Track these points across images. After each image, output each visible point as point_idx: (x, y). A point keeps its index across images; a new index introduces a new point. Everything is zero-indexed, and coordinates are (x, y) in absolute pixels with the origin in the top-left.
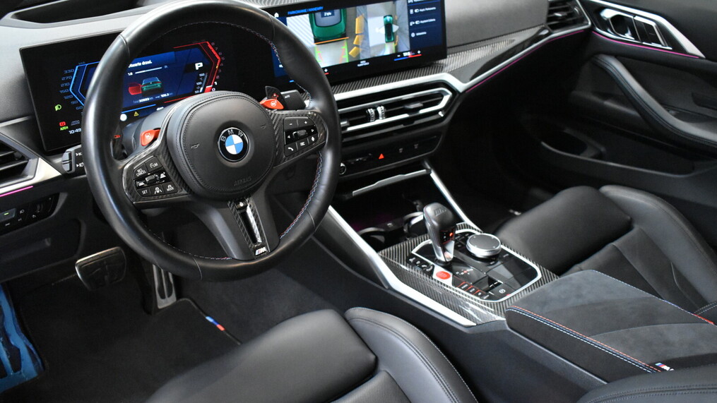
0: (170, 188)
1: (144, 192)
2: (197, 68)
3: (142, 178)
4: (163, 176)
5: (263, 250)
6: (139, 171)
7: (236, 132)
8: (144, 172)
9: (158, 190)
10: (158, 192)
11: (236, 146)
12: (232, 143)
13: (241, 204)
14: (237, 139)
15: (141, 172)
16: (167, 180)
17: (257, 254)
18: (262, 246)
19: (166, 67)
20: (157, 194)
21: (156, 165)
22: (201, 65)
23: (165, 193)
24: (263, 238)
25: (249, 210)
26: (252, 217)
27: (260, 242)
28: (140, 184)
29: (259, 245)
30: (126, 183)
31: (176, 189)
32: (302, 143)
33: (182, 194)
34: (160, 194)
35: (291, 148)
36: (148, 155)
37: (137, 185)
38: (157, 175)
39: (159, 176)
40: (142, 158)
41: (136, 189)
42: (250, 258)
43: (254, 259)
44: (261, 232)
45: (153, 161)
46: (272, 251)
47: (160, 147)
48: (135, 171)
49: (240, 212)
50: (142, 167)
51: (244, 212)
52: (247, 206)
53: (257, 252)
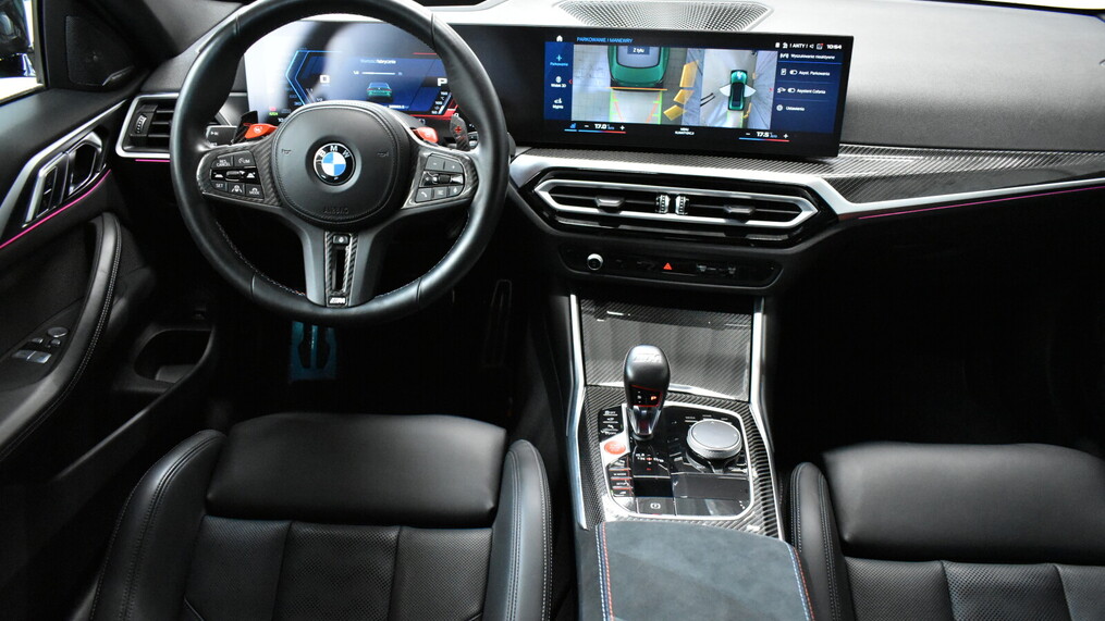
0: (255, 191)
1: (218, 186)
2: (439, 84)
3: (223, 171)
4: (251, 176)
5: (342, 300)
6: (221, 161)
7: (340, 150)
8: (228, 165)
9: (237, 189)
10: (237, 191)
11: (337, 167)
12: (330, 160)
13: (341, 240)
14: (339, 159)
15: (223, 163)
16: (256, 181)
17: (331, 302)
18: (342, 296)
19: (400, 74)
20: (235, 193)
21: (248, 161)
22: (445, 81)
23: (246, 195)
24: (349, 287)
25: (349, 250)
26: (348, 258)
27: (344, 290)
28: (217, 176)
29: (339, 293)
30: (201, 170)
31: (262, 195)
32: (440, 192)
33: (270, 204)
34: (238, 193)
35: (425, 194)
36: (244, 149)
37: (213, 175)
38: (243, 173)
39: (246, 174)
40: (235, 150)
41: (210, 179)
42: (323, 304)
43: (325, 306)
44: (350, 280)
45: (245, 157)
46: (351, 307)
47: (261, 144)
48: (216, 160)
49: (338, 248)
50: (228, 159)
51: (342, 248)
52: (348, 244)
53: (333, 300)
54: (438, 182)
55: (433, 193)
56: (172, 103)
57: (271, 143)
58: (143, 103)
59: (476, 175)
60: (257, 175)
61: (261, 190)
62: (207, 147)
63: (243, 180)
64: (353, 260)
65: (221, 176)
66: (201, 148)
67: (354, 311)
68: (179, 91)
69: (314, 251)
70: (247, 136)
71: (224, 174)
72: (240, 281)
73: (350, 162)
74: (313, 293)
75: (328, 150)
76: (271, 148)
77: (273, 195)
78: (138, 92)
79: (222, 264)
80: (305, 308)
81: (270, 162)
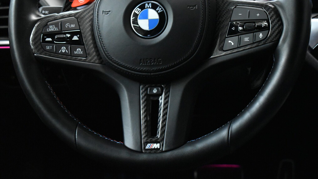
0: (79, 51)
1: (48, 48)
3: (52, 35)
4: (75, 38)
6: (51, 27)
7: (154, 7)
8: (56, 29)
9: (63, 49)
10: (63, 51)
11: (151, 21)
12: (145, 17)
13: (155, 91)
14: (153, 14)
15: (52, 29)
16: (80, 43)
17: (147, 147)
18: (157, 142)
20: (62, 53)
21: (73, 26)
23: (72, 55)
24: (163, 133)
25: (162, 100)
26: (162, 107)
27: (159, 136)
28: (47, 39)
29: (154, 140)
30: (34, 35)
31: (86, 54)
32: (247, 39)
33: (92, 62)
34: (65, 54)
35: (231, 42)
36: (70, 16)
37: (44, 39)
38: (69, 35)
39: (72, 37)
40: (63, 17)
41: (40, 42)
42: (139, 150)
43: (141, 152)
44: (163, 126)
45: (71, 22)
46: (166, 151)
47: (84, 11)
48: (46, 25)
49: (152, 98)
50: (56, 25)
51: (155, 99)
52: (161, 95)
53: (148, 146)
54: (243, 30)
55: (240, 41)
57: (93, 9)
59: (280, 19)
60: (81, 38)
61: (84, 50)
62: (38, 16)
63: (70, 42)
64: (165, 109)
65: (50, 39)
66: (34, 18)
67: (168, 154)
69: (131, 102)
70: (74, 5)
71: (53, 38)
72: (65, 132)
73: (163, 17)
74: (129, 141)
75: (142, 7)
76: (93, 14)
77: (94, 54)
79: (49, 116)
80: (124, 155)
81: (92, 26)
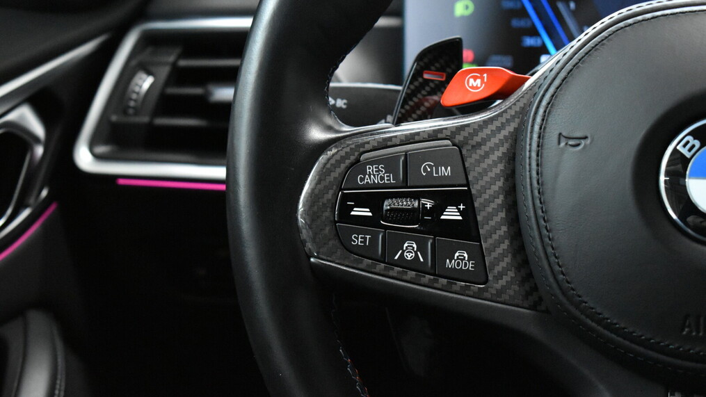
0: (461, 259)
1: (357, 240)
3: (373, 199)
4: (452, 214)
6: (370, 169)
8: (389, 179)
9: (410, 250)
10: (409, 256)
15: (374, 176)
21: (445, 171)
23: (436, 269)
28: (358, 212)
31: (484, 273)
33: (502, 300)
34: (413, 265)
36: (434, 135)
37: (345, 211)
38: (429, 204)
39: (439, 209)
40: (411, 139)
45: (439, 158)
47: (486, 123)
48: (357, 166)
50: (389, 164)
56: (236, 43)
58: (151, 41)
60: (470, 213)
61: (478, 255)
62: (329, 129)
63: (431, 225)
65: (364, 212)
66: (316, 134)
68: (254, 12)
70: (447, 98)
71: (376, 209)
78: (141, 14)
